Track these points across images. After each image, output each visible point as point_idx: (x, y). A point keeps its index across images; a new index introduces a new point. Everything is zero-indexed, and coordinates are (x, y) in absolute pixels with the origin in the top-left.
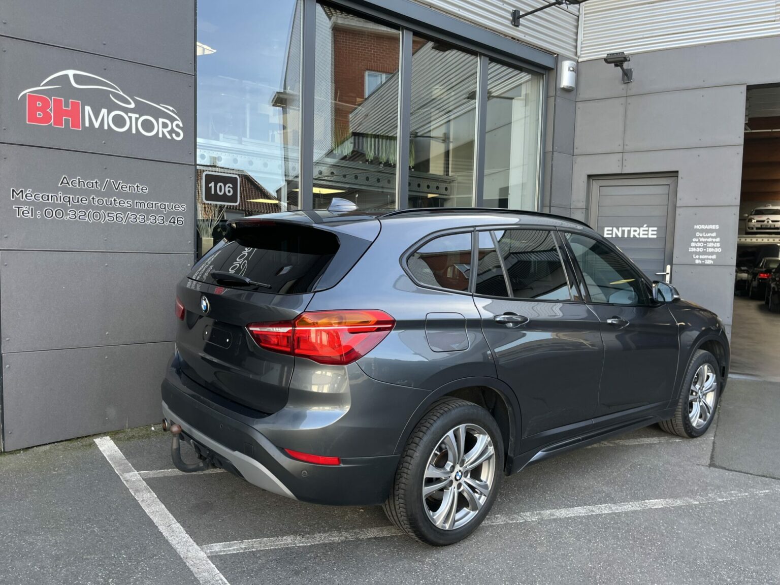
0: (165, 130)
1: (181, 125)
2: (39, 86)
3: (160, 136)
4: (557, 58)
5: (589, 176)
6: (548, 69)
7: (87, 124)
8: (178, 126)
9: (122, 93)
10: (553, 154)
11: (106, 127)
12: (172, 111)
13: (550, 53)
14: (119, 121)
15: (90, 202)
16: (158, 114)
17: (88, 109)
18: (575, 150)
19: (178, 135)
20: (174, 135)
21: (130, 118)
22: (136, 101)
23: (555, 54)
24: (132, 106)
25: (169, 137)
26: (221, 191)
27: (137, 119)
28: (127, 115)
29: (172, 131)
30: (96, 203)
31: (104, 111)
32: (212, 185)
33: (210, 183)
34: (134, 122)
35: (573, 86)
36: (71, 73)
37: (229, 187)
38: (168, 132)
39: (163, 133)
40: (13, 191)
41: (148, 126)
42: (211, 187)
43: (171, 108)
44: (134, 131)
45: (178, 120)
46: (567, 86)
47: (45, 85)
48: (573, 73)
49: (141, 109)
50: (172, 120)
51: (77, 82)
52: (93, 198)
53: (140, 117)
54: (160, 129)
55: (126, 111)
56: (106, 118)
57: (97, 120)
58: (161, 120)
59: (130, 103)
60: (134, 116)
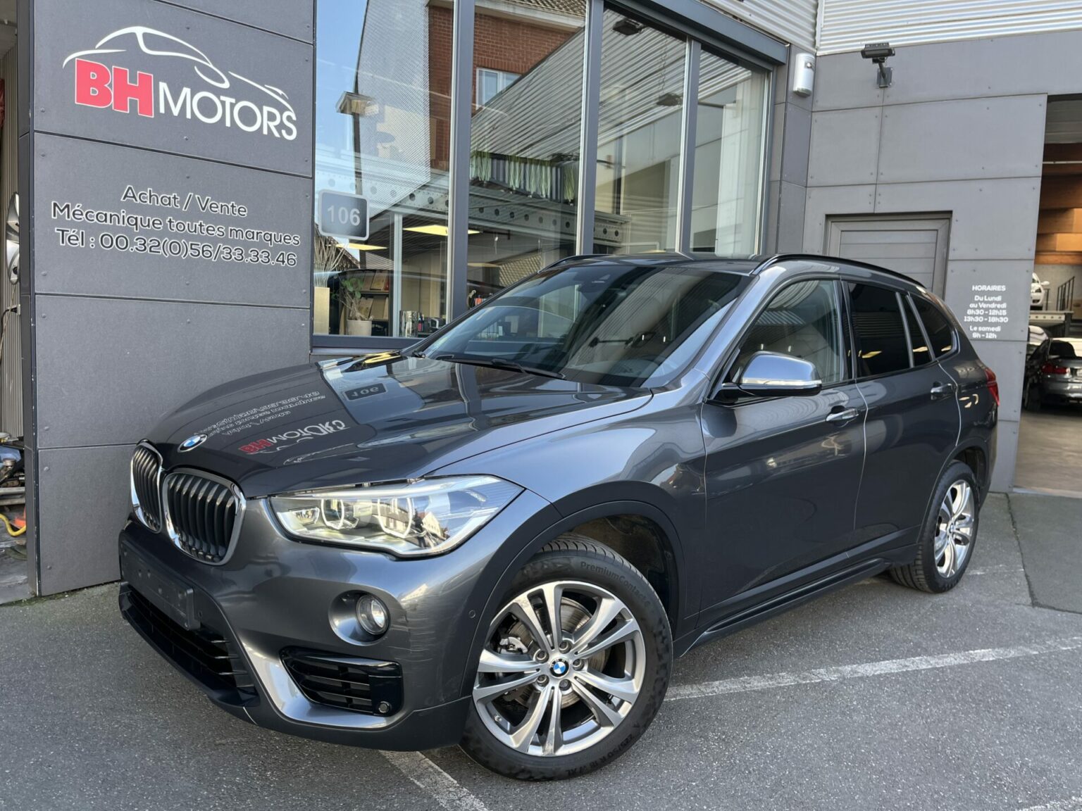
0: (272, 125)
1: (294, 118)
2: (93, 48)
3: (265, 132)
4: (790, 49)
5: (828, 217)
6: (777, 64)
7: (162, 110)
8: (289, 118)
9: (211, 66)
10: (781, 184)
11: (189, 116)
12: (282, 96)
13: (782, 41)
14: (207, 107)
15: (165, 225)
16: (262, 100)
17: (163, 86)
18: (809, 180)
19: (289, 132)
20: (284, 132)
21: (223, 103)
22: (231, 79)
23: (788, 43)
24: (226, 85)
25: (277, 135)
26: (343, 219)
27: (232, 106)
28: (219, 98)
29: (281, 127)
30: (175, 228)
31: (186, 91)
32: (331, 209)
33: (330, 207)
34: (228, 110)
35: (810, 89)
36: (139, 31)
37: (355, 213)
38: (276, 127)
39: (269, 128)
40: (55, 205)
41: (248, 117)
42: (330, 211)
43: (280, 92)
44: (228, 124)
45: (289, 110)
46: (802, 90)
47: (101, 47)
48: (810, 71)
49: (238, 91)
50: (282, 109)
51: (148, 45)
52: (170, 221)
53: (237, 102)
54: (264, 122)
55: (219, 92)
56: (189, 101)
57: (176, 104)
58: (266, 109)
59: (223, 81)
60: (229, 100)
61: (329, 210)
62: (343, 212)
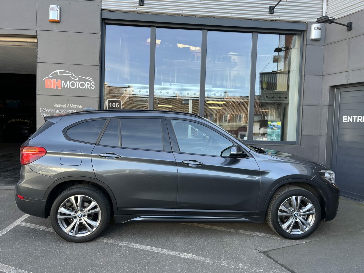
0: (88, 86)
1: (94, 84)
2: (49, 76)
3: (87, 88)
4: (307, 24)
6: (304, 31)
7: (63, 87)
8: (93, 84)
9: (74, 75)
10: (304, 76)
11: (69, 87)
12: (91, 79)
13: (303, 22)
14: (73, 85)
15: (63, 112)
16: (86, 81)
17: (63, 82)
18: (324, 73)
19: (93, 87)
20: (91, 87)
21: (77, 83)
22: (78, 77)
23: (306, 22)
24: (77, 79)
25: (89, 88)
26: (114, 106)
27: (79, 83)
28: (76, 82)
29: (91, 86)
30: (65, 112)
31: (68, 82)
34: (78, 84)
36: (58, 71)
37: (117, 104)
38: (89, 86)
39: (87, 87)
40: (41, 109)
41: (82, 85)
43: (90, 78)
44: (78, 88)
45: (93, 82)
47: (50, 76)
49: (80, 80)
50: (91, 82)
51: (60, 74)
52: (64, 111)
53: (80, 82)
54: (87, 86)
55: (75, 81)
56: (69, 84)
57: (66, 85)
58: (87, 83)
59: (77, 78)
60: (78, 82)
61: (110, 104)
62: (114, 104)
